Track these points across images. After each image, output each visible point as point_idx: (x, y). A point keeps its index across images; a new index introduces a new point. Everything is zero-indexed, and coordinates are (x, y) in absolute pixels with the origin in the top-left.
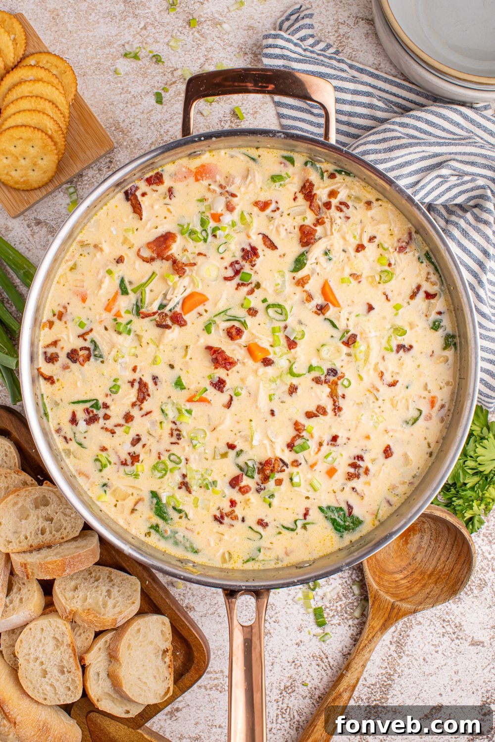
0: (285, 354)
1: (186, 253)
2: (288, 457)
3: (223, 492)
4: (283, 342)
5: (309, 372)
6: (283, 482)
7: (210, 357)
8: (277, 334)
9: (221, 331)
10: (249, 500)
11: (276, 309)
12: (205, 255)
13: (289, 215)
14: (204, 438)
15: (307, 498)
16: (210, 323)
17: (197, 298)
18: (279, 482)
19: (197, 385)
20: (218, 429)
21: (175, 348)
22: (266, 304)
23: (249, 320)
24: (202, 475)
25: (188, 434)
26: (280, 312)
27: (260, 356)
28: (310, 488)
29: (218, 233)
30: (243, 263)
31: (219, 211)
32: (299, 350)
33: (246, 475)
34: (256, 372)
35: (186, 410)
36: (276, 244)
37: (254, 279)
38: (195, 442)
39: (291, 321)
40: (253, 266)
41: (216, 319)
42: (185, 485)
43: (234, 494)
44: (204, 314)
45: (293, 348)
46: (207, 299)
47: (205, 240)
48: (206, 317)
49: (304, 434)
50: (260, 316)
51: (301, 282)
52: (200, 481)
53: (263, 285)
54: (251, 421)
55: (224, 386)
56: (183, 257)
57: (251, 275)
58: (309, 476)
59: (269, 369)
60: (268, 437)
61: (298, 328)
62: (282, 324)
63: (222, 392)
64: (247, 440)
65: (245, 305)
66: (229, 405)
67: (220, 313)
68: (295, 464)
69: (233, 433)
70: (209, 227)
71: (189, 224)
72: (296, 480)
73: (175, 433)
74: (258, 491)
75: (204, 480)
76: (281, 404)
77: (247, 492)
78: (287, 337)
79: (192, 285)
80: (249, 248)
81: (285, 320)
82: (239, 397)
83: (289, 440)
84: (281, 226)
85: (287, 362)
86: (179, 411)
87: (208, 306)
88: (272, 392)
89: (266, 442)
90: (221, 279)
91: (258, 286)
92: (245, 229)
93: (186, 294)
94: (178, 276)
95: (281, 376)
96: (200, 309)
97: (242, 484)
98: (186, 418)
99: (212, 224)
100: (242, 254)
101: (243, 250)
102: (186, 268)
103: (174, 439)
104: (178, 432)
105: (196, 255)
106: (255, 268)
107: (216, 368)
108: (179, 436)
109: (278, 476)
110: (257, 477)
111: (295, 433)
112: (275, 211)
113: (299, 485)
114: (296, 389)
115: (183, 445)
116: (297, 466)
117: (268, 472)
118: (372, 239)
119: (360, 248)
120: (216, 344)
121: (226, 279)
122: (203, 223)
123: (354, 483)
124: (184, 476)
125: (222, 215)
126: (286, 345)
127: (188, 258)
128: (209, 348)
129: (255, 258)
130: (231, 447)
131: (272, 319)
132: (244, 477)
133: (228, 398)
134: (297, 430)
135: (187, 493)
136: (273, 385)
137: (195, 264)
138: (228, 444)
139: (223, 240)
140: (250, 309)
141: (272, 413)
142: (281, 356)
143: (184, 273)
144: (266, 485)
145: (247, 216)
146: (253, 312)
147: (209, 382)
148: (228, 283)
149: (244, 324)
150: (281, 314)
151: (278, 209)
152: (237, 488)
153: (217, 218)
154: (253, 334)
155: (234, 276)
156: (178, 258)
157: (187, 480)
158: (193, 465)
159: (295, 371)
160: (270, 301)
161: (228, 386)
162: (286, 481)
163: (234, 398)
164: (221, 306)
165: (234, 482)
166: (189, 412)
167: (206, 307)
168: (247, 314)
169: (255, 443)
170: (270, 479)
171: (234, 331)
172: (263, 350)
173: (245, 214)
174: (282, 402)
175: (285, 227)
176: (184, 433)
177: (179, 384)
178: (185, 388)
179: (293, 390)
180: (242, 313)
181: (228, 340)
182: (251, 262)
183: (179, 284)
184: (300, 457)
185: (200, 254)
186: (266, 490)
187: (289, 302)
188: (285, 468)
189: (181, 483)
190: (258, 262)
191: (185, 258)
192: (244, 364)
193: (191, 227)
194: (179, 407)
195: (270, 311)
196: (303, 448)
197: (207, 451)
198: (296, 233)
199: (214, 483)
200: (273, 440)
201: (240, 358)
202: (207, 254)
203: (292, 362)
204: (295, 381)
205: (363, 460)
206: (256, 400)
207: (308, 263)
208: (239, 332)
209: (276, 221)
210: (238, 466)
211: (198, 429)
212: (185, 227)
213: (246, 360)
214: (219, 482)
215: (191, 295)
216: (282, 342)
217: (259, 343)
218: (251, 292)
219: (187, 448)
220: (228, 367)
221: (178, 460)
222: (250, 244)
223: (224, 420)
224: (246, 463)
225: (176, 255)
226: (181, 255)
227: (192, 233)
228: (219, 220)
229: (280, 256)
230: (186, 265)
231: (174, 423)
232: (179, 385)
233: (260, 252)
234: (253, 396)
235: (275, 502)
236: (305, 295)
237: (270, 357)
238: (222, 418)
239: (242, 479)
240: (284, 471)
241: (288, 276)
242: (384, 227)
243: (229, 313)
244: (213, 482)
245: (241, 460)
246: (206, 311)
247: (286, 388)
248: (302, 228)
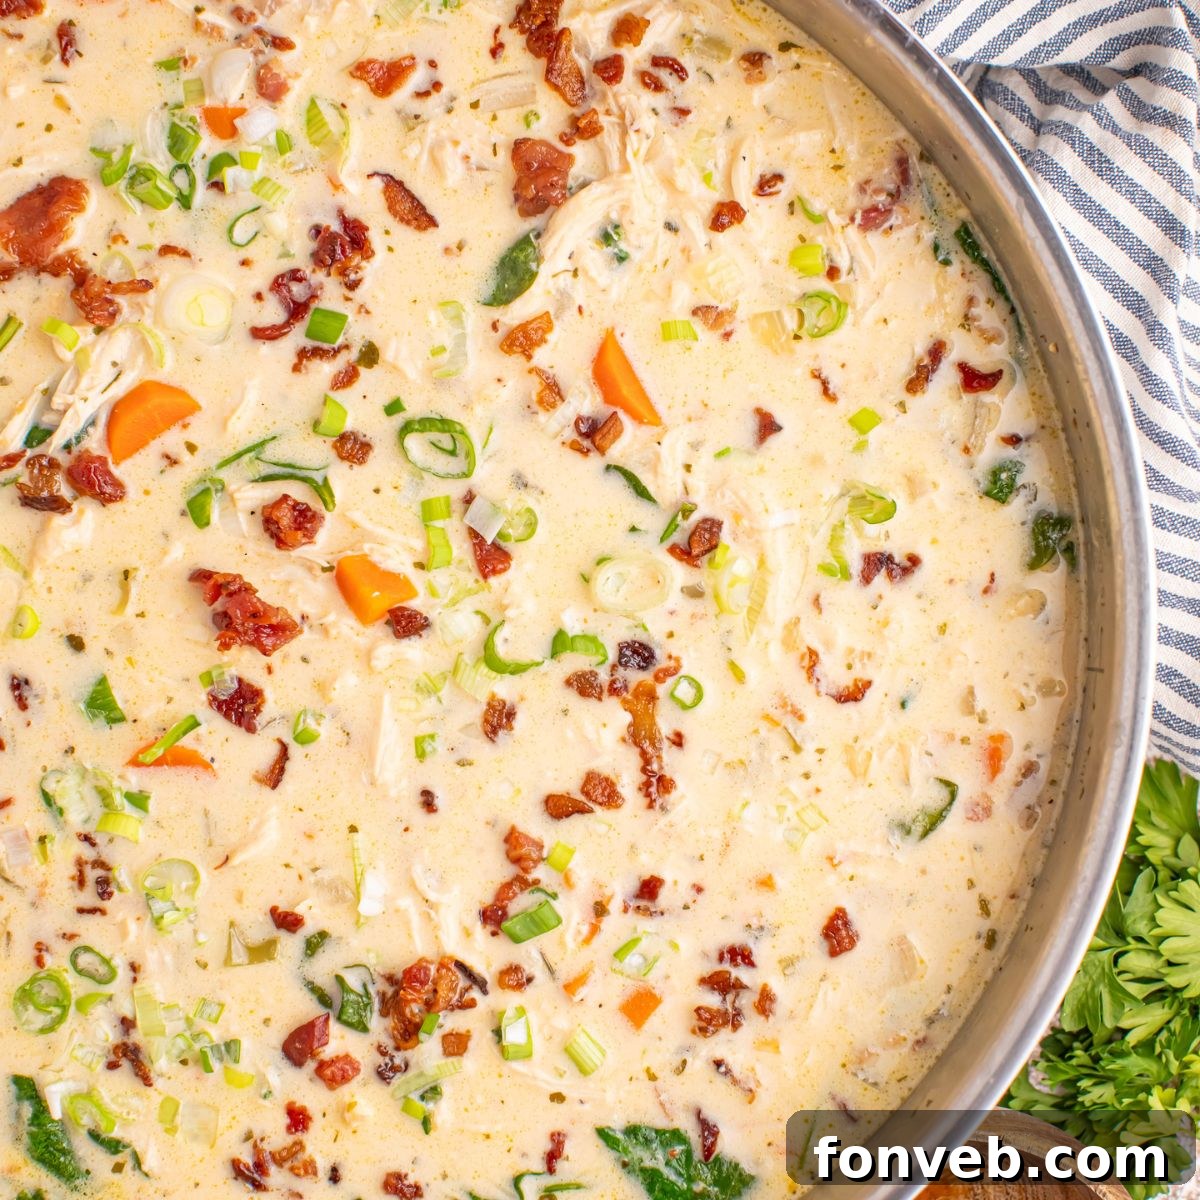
0: (469, 593)
1: (119, 247)
2: (485, 954)
3: (262, 1080)
4: (461, 550)
5: (554, 655)
6: (471, 1045)
7: (206, 611)
8: (439, 523)
9: (243, 518)
10: (351, 1106)
11: (434, 436)
12: (186, 254)
13: (475, 105)
14: (191, 891)
15: (558, 1097)
16: (206, 491)
17: (155, 401)
18: (456, 1044)
19: (162, 704)
20: (235, 861)
21: (87, 579)
22: (398, 420)
23: (343, 479)
24: (189, 1022)
25: (135, 877)
26: (448, 444)
27: (379, 600)
28: (564, 1064)
29: (229, 174)
30: (319, 277)
31: (233, 100)
32: (515, 579)
33: (339, 1019)
34: (367, 656)
35: (129, 796)
36: (431, 210)
37: (357, 332)
38: (158, 906)
39: (488, 478)
40: (353, 286)
41: (224, 475)
42: (128, 1056)
43: (300, 1086)
44: (185, 456)
45: (494, 572)
46: (194, 408)
47: (185, 202)
48: (191, 469)
49: (539, 873)
50: (381, 464)
51: (522, 341)
52: (181, 1043)
53: (387, 354)
54: (353, 829)
55: (257, 711)
56: (108, 262)
57: (342, 318)
58: (562, 1022)
59: (413, 649)
60: (413, 885)
61: (513, 501)
62: (457, 490)
63: (251, 729)
64: (340, 899)
65: (325, 422)
66: (275, 776)
67: (239, 455)
68: (512, 980)
69: (293, 874)
70: (197, 155)
71: (128, 148)
72: (513, 1035)
73: (92, 875)
74: (384, 1075)
75: (196, 1037)
76: (459, 770)
77: (345, 1079)
78: (474, 534)
79: (140, 359)
80: (336, 226)
81: (466, 475)
82: (311, 748)
83: (488, 898)
84: (449, 147)
85: (477, 621)
86: (104, 796)
87: (199, 430)
88: (425, 729)
89: (407, 903)
90: (242, 335)
91: (370, 355)
92: (323, 158)
93: (119, 390)
94: (90, 328)
95: (455, 670)
96: (172, 440)
97: (328, 1052)
98: (129, 824)
99: (208, 145)
100: (313, 245)
101: (317, 230)
102: (122, 300)
103: (88, 898)
104: (99, 872)
105: (154, 253)
106: (359, 294)
107: (225, 646)
108: (105, 888)
109: (453, 1021)
110: (380, 1027)
111: (508, 871)
112: (427, 94)
113: (525, 1054)
114: (511, 715)
115: (120, 917)
116: (519, 986)
117: (415, 1008)
118: (767, 185)
119: (727, 215)
120: (224, 563)
121: (260, 334)
122: (177, 141)
123: (722, 1044)
124: (127, 1024)
125: (241, 112)
126: (470, 561)
127: (126, 264)
128: (201, 576)
129: (356, 259)
130: (287, 921)
131: (420, 472)
132: (335, 1028)
133: (274, 750)
134: (517, 861)
135: (138, 1084)
136: (430, 705)
137: (147, 285)
138: (273, 911)
139: (247, 200)
140: (343, 438)
141: (428, 801)
142: (454, 602)
143: (113, 316)
144: (408, 1054)
145: (329, 115)
146: (353, 448)
147: (204, 697)
148: (265, 348)
149: (323, 490)
150: (453, 453)
151: (437, 85)
152: (311, 1065)
153: (224, 122)
154: (355, 526)
155: (287, 324)
156: (95, 265)
157: (137, 1037)
158: (157, 985)
159: (501, 650)
160: (414, 409)
161: (270, 708)
162: (481, 1042)
163: (295, 750)
164: (244, 428)
165: (300, 1046)
166: (138, 800)
167: (192, 435)
168: (332, 455)
169: (367, 907)
170: (422, 1036)
171: (285, 518)
172: (392, 580)
173: (323, 106)
174: (462, 763)
175: (461, 150)
176: (121, 875)
177: (101, 704)
178: (122, 719)
179: (498, 719)
180: (314, 453)
181: (267, 546)
182: (343, 273)
183: (94, 357)
184: (527, 954)
185: (167, 250)
186: (411, 1073)
187: (479, 410)
188: (475, 994)
189: (116, 1048)
190: (372, 271)
191: (117, 264)
192: (324, 629)
193: (135, 156)
194: (104, 784)
195: (413, 442)
196: (538, 924)
197: (202, 938)
198: (503, 168)
199: (230, 1048)
200: (432, 896)
201: (309, 610)
202: (192, 249)
203: (494, 623)
204: (504, 688)
205: (751, 964)
206: (369, 757)
207: (544, 271)
208: (305, 520)
209: (431, 127)
210: (313, 988)
211: (170, 861)
212: (115, 157)
213: (331, 618)
214: (246, 1046)
215: (139, 394)
216: (456, 552)
217: (376, 558)
218: (347, 378)
219: (133, 927)
220: (268, 642)
221: (103, 970)
222: (341, 213)
223: (259, 826)
224: (339, 979)
225: (85, 256)
226: (103, 254)
227: (140, 176)
228: (232, 132)
229: (447, 250)
230: (116, 289)
231: (87, 839)
232: (99, 707)
233: (375, 238)
234: (359, 741)
235: (443, 1111)
236: (535, 385)
237: (415, 604)
238: (254, 822)
239: (325, 1034)
240: (472, 1004)
241: (476, 318)
242: (808, 142)
243: (272, 452)
244: (228, 1045)
245: (323, 969)
246: (191, 448)
247: (475, 713)
248: (520, 149)
